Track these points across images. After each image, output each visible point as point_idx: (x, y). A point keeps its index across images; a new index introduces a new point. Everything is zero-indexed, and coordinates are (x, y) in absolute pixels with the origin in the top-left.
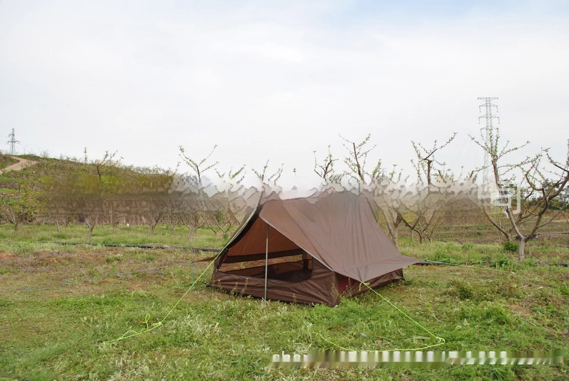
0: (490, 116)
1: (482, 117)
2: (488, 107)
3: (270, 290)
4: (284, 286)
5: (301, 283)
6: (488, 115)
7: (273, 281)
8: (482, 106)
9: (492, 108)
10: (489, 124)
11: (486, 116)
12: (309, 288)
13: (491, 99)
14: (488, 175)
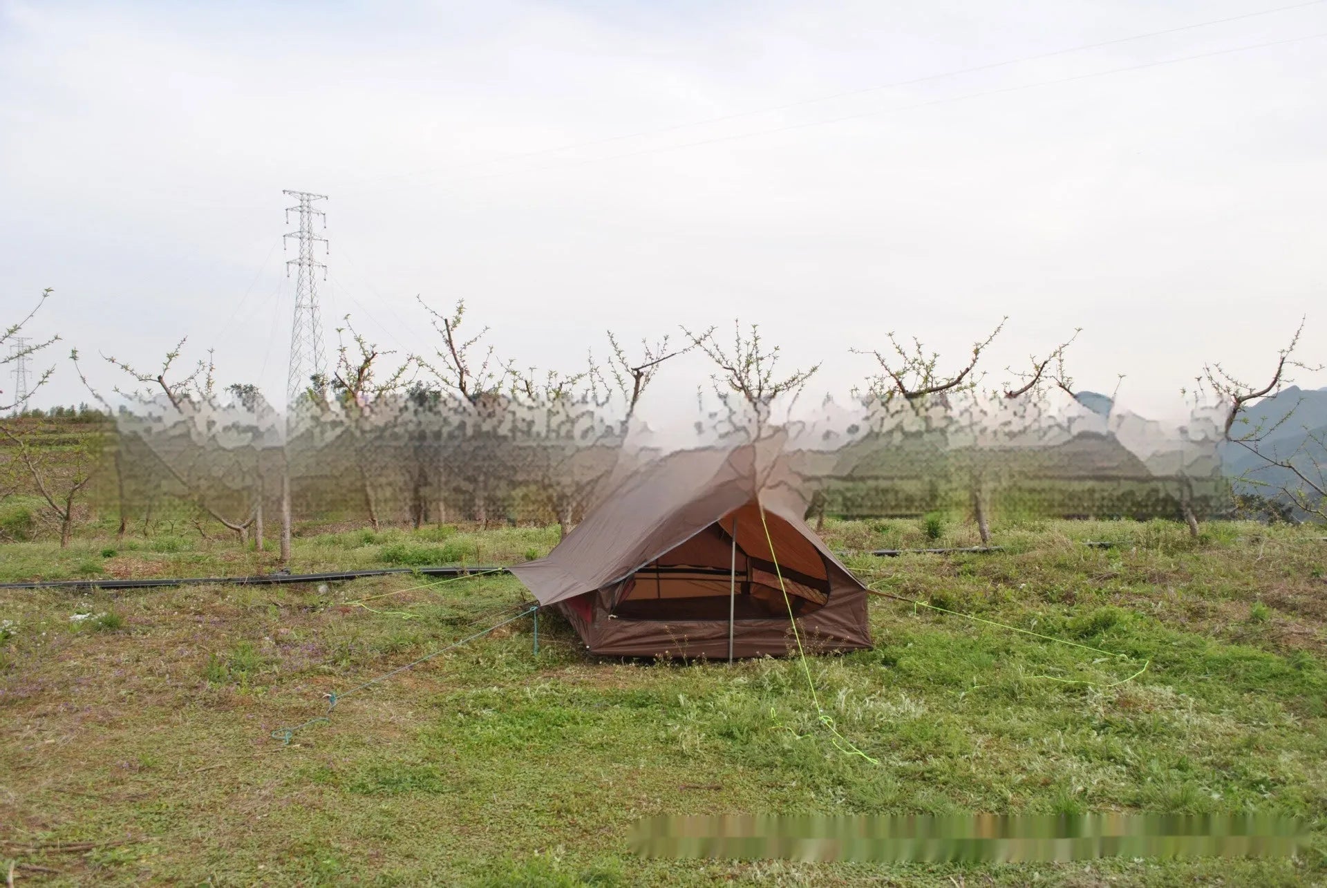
0: (307, 236)
1: (290, 235)
2: (305, 213)
3: (740, 641)
4: (773, 628)
5: (807, 617)
6: (304, 233)
7: (746, 622)
8: (292, 209)
9: (313, 216)
10: (305, 253)
11: (299, 234)
12: (823, 624)
13: (312, 197)
14: (301, 349)
